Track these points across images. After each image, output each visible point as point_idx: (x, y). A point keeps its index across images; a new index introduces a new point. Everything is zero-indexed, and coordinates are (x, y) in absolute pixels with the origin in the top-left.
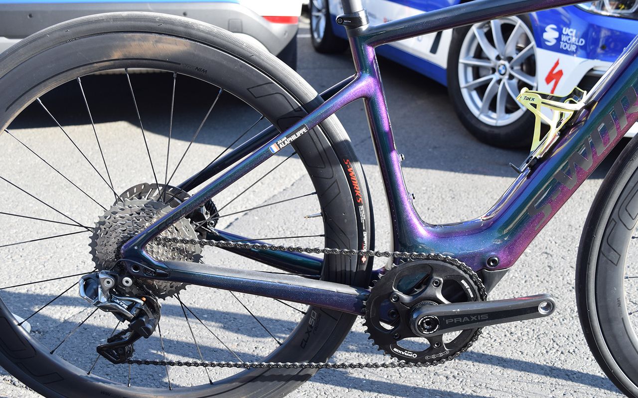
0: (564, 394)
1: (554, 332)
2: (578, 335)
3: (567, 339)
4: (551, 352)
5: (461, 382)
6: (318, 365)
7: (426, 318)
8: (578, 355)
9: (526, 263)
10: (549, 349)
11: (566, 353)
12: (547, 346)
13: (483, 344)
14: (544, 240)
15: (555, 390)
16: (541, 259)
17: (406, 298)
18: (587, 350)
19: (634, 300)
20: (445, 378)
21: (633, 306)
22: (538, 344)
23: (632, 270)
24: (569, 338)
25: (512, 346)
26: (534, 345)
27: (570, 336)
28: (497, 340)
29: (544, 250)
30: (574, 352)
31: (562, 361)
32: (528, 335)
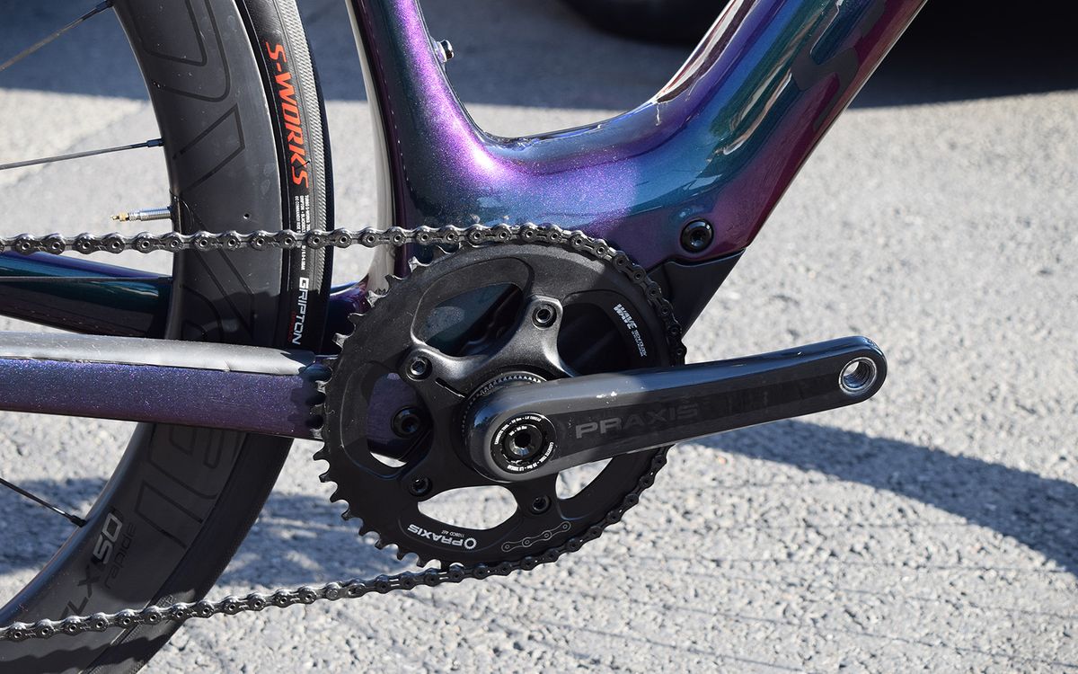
0: (841, 666)
1: (810, 501)
2: (876, 502)
3: (846, 516)
4: (801, 553)
5: (539, 659)
6: (171, 611)
7: (519, 424)
8: (878, 555)
9: (727, 326)
10: (794, 547)
11: (844, 554)
12: (788, 539)
13: (605, 550)
14: (774, 263)
15: (816, 658)
16: (767, 315)
17: (453, 366)
18: (904, 541)
19: (1028, 403)
20: (492, 652)
21: (1024, 418)
22: (762, 537)
23: (1019, 326)
24: (852, 515)
25: (689, 547)
26: (753, 539)
27: (853, 507)
28: (645, 534)
29: (776, 291)
30: (867, 548)
31: (832, 576)
32: (734, 513)
